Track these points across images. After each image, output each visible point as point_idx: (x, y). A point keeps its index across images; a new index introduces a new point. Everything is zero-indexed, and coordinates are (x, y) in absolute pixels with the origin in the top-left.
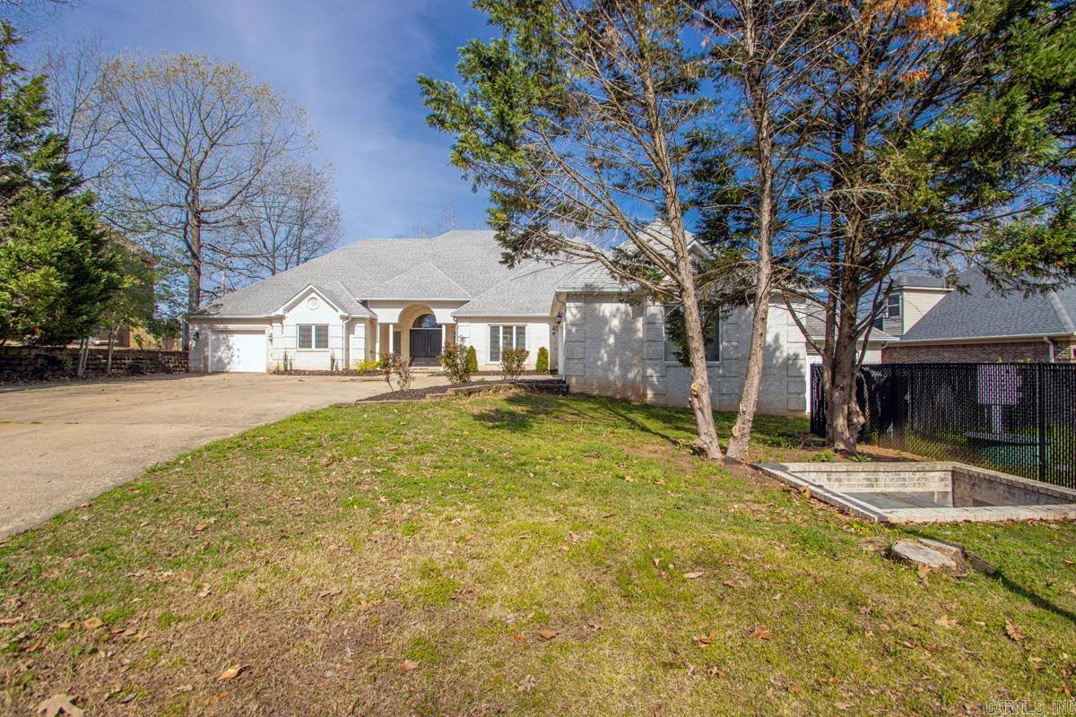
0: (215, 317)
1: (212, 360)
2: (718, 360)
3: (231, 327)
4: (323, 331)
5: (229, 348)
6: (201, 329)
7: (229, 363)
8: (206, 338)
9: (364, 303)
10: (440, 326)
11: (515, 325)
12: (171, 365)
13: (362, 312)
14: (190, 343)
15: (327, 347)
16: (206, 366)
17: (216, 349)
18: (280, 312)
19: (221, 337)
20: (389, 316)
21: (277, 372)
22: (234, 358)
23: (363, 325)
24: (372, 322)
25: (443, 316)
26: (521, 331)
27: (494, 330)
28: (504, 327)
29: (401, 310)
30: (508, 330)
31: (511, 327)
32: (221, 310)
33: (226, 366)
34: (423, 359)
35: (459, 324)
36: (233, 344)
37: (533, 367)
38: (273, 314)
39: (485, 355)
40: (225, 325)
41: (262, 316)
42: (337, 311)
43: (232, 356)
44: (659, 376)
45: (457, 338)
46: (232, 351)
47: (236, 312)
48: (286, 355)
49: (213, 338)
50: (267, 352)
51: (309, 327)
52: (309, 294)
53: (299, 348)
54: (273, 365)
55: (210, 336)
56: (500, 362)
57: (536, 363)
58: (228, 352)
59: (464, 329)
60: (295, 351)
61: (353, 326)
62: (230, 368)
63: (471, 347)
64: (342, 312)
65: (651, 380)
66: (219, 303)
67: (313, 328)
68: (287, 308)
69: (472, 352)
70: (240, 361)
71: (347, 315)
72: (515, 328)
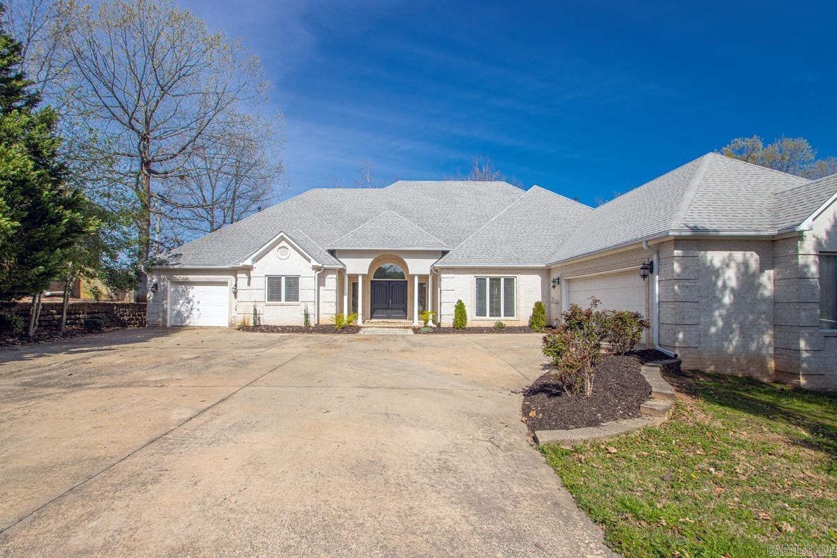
0: (176, 267)
1: (171, 314)
3: (192, 278)
4: (293, 282)
5: (189, 301)
6: (160, 280)
7: (188, 317)
8: (165, 290)
9: (332, 252)
10: (413, 276)
11: (502, 276)
12: (126, 318)
13: (331, 262)
14: (148, 296)
15: (298, 301)
16: (165, 321)
17: (175, 302)
18: (248, 262)
19: (181, 288)
20: (359, 267)
21: (244, 328)
22: (194, 312)
23: (335, 276)
24: (341, 272)
25: (418, 267)
26: (509, 282)
27: (480, 283)
28: (491, 279)
29: (372, 260)
30: (496, 282)
31: (499, 279)
32: (181, 260)
33: (185, 321)
34: (385, 311)
35: (442, 276)
36: (193, 297)
37: (525, 322)
38: (241, 264)
39: (470, 311)
40: (184, 276)
41: (227, 267)
42: (309, 261)
43: (192, 309)
44: (815, 350)
45: (441, 291)
46: (191, 304)
47: (197, 262)
48: (255, 310)
49: (172, 290)
50: (230, 306)
51: (279, 278)
52: (280, 242)
53: (268, 301)
54: (239, 320)
55: (169, 288)
56: (488, 317)
57: (529, 319)
58: (187, 305)
59: (447, 281)
60: (264, 304)
61: (324, 278)
62: (190, 323)
63: (460, 301)
64: (314, 263)
65: (805, 355)
66: (178, 253)
67: (283, 279)
68: (256, 257)
69: (460, 308)
70: (200, 314)
71: (321, 265)
72: (502, 280)
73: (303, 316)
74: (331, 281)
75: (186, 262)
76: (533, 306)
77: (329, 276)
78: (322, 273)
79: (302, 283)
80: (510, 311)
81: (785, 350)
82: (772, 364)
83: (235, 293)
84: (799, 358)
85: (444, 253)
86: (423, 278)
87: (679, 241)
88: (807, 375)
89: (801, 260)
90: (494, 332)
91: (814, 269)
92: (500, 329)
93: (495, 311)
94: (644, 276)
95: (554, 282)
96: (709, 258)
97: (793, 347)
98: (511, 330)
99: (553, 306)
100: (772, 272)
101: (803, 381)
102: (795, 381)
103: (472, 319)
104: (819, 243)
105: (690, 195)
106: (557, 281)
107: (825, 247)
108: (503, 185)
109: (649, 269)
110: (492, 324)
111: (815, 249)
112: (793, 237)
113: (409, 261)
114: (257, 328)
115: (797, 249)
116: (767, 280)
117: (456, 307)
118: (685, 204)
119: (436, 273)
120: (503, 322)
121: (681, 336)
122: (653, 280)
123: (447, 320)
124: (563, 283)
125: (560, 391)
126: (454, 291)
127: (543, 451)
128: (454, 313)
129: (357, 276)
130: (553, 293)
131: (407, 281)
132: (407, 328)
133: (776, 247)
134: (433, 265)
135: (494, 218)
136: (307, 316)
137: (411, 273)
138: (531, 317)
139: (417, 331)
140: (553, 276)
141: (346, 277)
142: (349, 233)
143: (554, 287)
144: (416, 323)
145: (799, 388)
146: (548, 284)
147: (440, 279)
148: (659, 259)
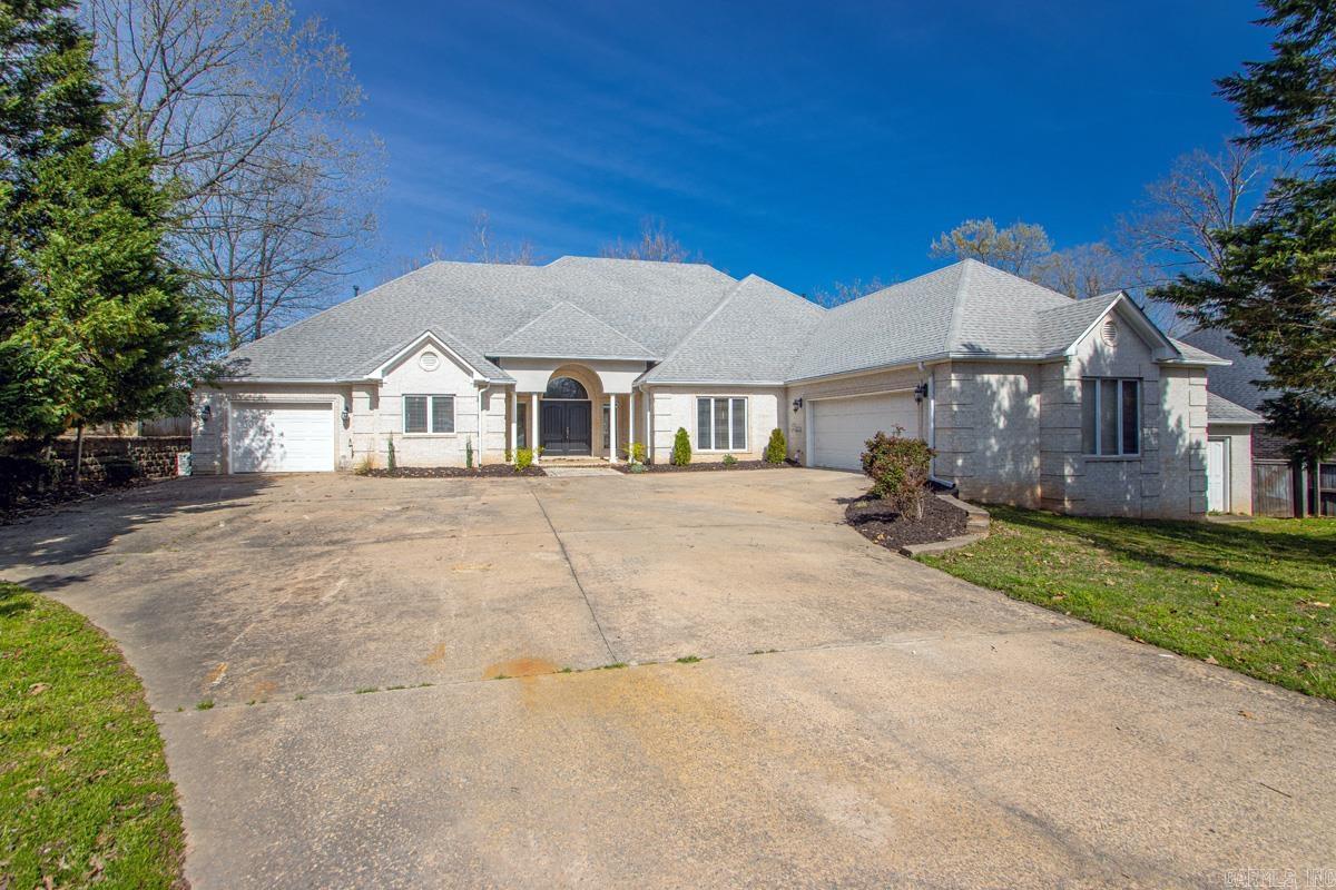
0: (244, 380)
1: (235, 454)
2: (1137, 452)
3: (270, 397)
4: (444, 404)
5: (263, 431)
6: (214, 401)
7: (263, 458)
8: (224, 418)
9: (495, 361)
10: (608, 396)
11: (731, 396)
12: (144, 463)
13: (496, 376)
14: (194, 425)
15: (452, 430)
16: (224, 464)
17: (241, 436)
18: (376, 375)
19: (248, 413)
20: (534, 382)
21: (367, 471)
22: (275, 450)
24: (508, 389)
25: (616, 383)
26: (739, 405)
27: (703, 404)
28: (717, 401)
29: (552, 372)
30: (721, 403)
31: (726, 400)
32: (251, 368)
33: (260, 464)
34: (559, 444)
35: (656, 395)
36: (273, 425)
37: (757, 456)
38: (366, 377)
39: (693, 441)
40: (258, 395)
41: (333, 380)
42: (470, 373)
43: (270, 445)
44: (1077, 476)
45: (652, 416)
46: (269, 437)
47: (279, 373)
48: (391, 444)
49: (235, 416)
50: (337, 442)
51: (423, 398)
52: (423, 347)
53: (406, 431)
54: (358, 461)
55: (229, 414)
56: (713, 450)
57: (762, 451)
58: (262, 438)
59: (662, 402)
60: (400, 436)
61: (488, 398)
62: (266, 467)
63: (682, 430)
64: (478, 377)
65: (1069, 480)
66: (242, 357)
67: (430, 400)
68: (387, 368)
69: (682, 437)
70: (285, 453)
71: (487, 380)
72: (730, 401)
73: (465, 453)
74: (498, 402)
75: (260, 371)
76: (770, 434)
77: (495, 395)
78: (486, 389)
79: (459, 406)
80: (740, 440)
81: (1051, 476)
83: (346, 423)
84: (1064, 483)
85: (651, 365)
86: (622, 400)
87: (956, 364)
88: (1072, 501)
89: (1067, 383)
90: (726, 469)
91: (1078, 394)
92: (729, 464)
93: (722, 441)
94: (919, 400)
95: (795, 404)
96: (986, 381)
97: (1058, 473)
98: (745, 466)
99: (792, 434)
100: (1039, 396)
101: (1067, 506)
102: (1059, 507)
103: (698, 455)
104: (1082, 369)
105: (960, 310)
106: (799, 403)
107: (1088, 373)
108: (706, 269)
109: (923, 391)
110: (721, 459)
111: (1080, 374)
112: (1060, 361)
113: (602, 375)
114: (394, 471)
115: (1063, 374)
116: (1034, 401)
117: (677, 437)
118: (958, 322)
119: (643, 395)
120: (733, 456)
121: (960, 462)
122: (928, 404)
123: (662, 457)
124: (807, 405)
125: (890, 518)
126: (674, 415)
127: (919, 560)
128: (673, 445)
129: (530, 395)
130: (794, 418)
131: (590, 402)
132: (604, 466)
133: (1043, 370)
134: (636, 380)
135: (710, 318)
136: (470, 452)
137: (605, 391)
138: (765, 449)
139: (626, 470)
140: (794, 397)
141: (515, 398)
142: (516, 333)
143: (796, 410)
144: (613, 459)
145: (1065, 515)
146: (787, 407)
147: (652, 401)
148: (934, 383)
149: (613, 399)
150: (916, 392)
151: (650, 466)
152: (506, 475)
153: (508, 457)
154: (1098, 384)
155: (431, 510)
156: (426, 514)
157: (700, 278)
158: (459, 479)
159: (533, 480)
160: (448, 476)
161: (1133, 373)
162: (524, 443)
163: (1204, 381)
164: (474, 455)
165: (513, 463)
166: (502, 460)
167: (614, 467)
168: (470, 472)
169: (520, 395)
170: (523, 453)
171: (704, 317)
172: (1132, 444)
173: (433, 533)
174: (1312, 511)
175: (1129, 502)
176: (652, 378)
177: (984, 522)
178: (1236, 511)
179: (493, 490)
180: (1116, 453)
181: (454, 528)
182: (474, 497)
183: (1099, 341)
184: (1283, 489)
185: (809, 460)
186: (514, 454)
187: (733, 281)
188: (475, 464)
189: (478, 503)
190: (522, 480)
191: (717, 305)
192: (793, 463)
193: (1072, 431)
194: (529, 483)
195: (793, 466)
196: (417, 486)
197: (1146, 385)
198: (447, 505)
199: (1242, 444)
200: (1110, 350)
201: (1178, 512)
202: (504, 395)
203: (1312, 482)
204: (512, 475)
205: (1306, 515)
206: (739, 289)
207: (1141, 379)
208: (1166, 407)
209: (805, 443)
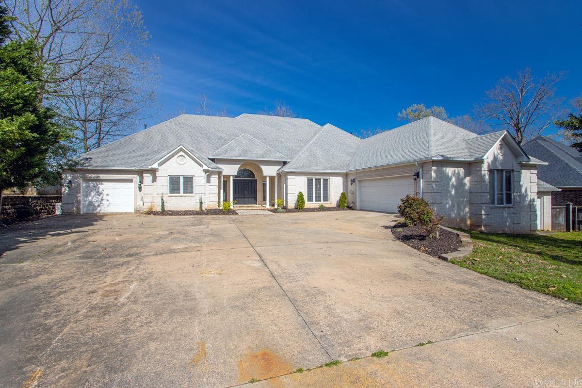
0: (89, 168)
1: (83, 204)
2: (511, 204)
3: (102, 176)
4: (189, 180)
5: (99, 194)
6: (74, 178)
7: (99, 206)
8: (79, 186)
9: (213, 160)
10: (266, 177)
11: (322, 178)
12: (39, 208)
13: (213, 167)
14: (63, 190)
15: (193, 193)
16: (79, 209)
17: (87, 195)
18: (155, 166)
19: (91, 184)
20: (231, 170)
21: (151, 212)
22: (104, 202)
24: (219, 173)
25: (269, 171)
26: (326, 181)
27: (310, 181)
28: (316, 179)
29: (240, 166)
30: (318, 180)
31: (320, 179)
32: (92, 162)
33: (96, 209)
34: (242, 199)
35: (288, 177)
36: (103, 191)
37: (334, 205)
38: (150, 167)
39: (306, 198)
40: (96, 175)
41: (133, 168)
42: (201, 166)
43: (102, 200)
44: (488, 214)
45: (287, 186)
46: (102, 196)
47: (107, 164)
48: (162, 200)
49: (84, 185)
50: (135, 198)
51: (179, 177)
52: (179, 152)
53: (170, 193)
54: (146, 207)
55: (81, 184)
56: (314, 202)
57: (336, 202)
58: (98, 196)
59: (291, 180)
60: (167, 195)
61: (210, 177)
62: (100, 210)
63: (300, 192)
64: (205, 167)
65: (484, 217)
66: (88, 157)
67: (181, 178)
68: (161, 162)
69: (300, 196)
70: (110, 203)
71: (210, 169)
72: (322, 180)
73: (199, 204)
74: (214, 179)
75: (97, 164)
76: (340, 195)
77: (213, 176)
78: (209, 174)
79: (196, 181)
80: (326, 198)
81: (475, 215)
82: (469, 222)
83: (140, 189)
84: (482, 218)
85: (285, 163)
86: (272, 179)
87: (434, 163)
88: (485, 226)
89: (483, 173)
90: (320, 211)
91: (487, 177)
92: (322, 209)
93: (318, 199)
94: (415, 179)
95: (352, 181)
96: (447, 171)
97: (479, 213)
98: (329, 209)
99: (349, 195)
100: (469, 178)
101: (483, 228)
102: (480, 229)
103: (308, 205)
104: (489, 166)
105: (432, 138)
106: (353, 181)
107: (491, 168)
108: (307, 120)
109: (417, 175)
110: (318, 206)
111: (488, 168)
112: (480, 161)
113: (263, 167)
114: (163, 212)
115: (481, 168)
116: (467, 180)
117: (298, 196)
118: (432, 143)
119: (282, 177)
120: (324, 205)
122: (419, 181)
123: (291, 205)
124: (357, 182)
125: (422, 238)
126: (296, 186)
127: (453, 263)
128: (296, 199)
129: (229, 176)
130: (351, 187)
131: (256, 180)
132: (264, 210)
133: (471, 166)
134: (279, 170)
135: (311, 142)
136: (201, 203)
137: (264, 175)
138: (337, 201)
139: (275, 211)
140: (350, 178)
141: (222, 178)
142: (222, 148)
143: (352, 184)
144: (268, 206)
145: (482, 233)
146: (347, 183)
147: (286, 179)
148: (423, 171)
149: (268, 179)
150: (414, 175)
151: (286, 209)
152: (219, 214)
153: (219, 206)
154: (496, 172)
155: (184, 234)
156: (183, 236)
157: (304, 125)
158: (196, 216)
159: (232, 216)
160: (191, 214)
161: (509, 167)
162: (226, 199)
163: (536, 172)
164: (203, 204)
165: (221, 208)
166: (216, 207)
167: (268, 210)
168: (201, 212)
169: (225, 176)
170: (227, 204)
171: (308, 142)
172: (509, 201)
173: (186, 248)
174: (574, 229)
175: (508, 225)
176: (286, 169)
177: (469, 240)
178: (545, 229)
179: (215, 222)
180: (502, 204)
181: (198, 245)
182: (205, 226)
183: (496, 153)
184: (562, 219)
185: (358, 207)
186: (222, 203)
187: (319, 126)
188: (204, 209)
189: (208, 229)
190: (227, 216)
191: (312, 137)
192: (350, 208)
193: (485, 194)
194: (230, 218)
195: (351, 209)
196: (176, 220)
197: (515, 173)
198: (192, 231)
199: (548, 199)
200: (500, 157)
201: (526, 231)
202: (217, 176)
203: (574, 216)
204: (222, 214)
205: (571, 231)
206: (323, 130)
207: (513, 170)
208: (521, 183)
209: (356, 199)
